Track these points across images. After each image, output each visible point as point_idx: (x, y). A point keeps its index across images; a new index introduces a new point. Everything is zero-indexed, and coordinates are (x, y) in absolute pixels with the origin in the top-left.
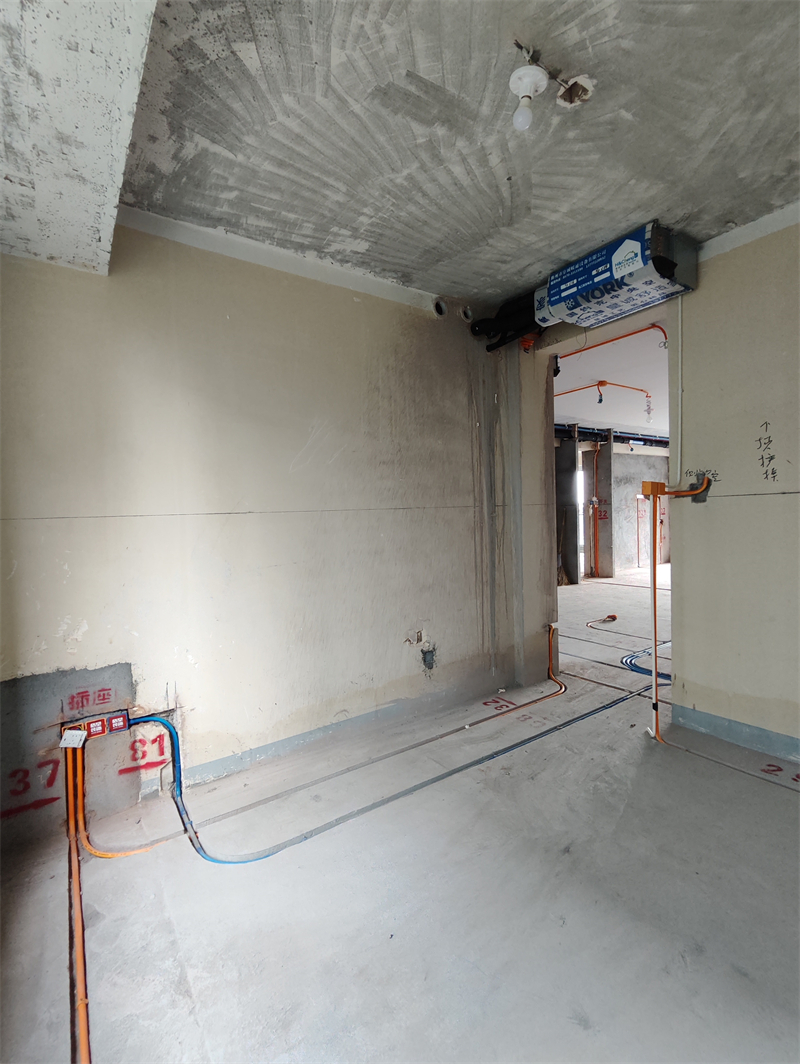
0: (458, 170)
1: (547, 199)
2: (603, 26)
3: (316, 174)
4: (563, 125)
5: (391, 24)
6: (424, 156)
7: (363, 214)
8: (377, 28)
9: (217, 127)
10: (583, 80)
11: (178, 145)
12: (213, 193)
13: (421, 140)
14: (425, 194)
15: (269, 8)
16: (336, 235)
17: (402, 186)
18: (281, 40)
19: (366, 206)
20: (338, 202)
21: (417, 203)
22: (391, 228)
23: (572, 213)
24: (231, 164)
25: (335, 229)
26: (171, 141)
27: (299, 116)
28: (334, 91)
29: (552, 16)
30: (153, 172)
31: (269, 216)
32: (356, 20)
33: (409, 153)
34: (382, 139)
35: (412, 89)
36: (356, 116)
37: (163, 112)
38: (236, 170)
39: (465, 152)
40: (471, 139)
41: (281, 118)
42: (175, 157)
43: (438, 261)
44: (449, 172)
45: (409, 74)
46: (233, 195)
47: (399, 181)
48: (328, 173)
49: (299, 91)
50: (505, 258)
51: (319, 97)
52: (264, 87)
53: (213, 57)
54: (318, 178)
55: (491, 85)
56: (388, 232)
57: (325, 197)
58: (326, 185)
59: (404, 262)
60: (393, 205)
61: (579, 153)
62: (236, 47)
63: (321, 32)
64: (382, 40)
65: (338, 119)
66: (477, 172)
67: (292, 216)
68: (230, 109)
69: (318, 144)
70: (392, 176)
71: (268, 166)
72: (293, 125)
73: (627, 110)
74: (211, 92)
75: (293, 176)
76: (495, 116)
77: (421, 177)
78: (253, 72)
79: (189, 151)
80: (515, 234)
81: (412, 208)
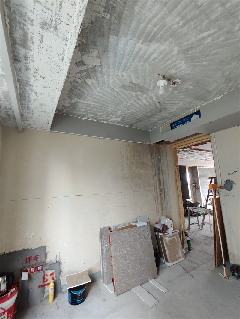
0: (145, 101)
1: (170, 106)
2: (182, 69)
3: (106, 104)
4: (173, 90)
5: (125, 73)
6: (135, 99)
7: (119, 112)
8: (121, 74)
9: (80, 96)
10: (177, 80)
11: (70, 100)
12: (79, 110)
13: (134, 96)
14: (136, 107)
15: (94, 72)
16: (112, 117)
17: (129, 105)
18: (97, 78)
19: (119, 110)
20: (112, 110)
21: (133, 109)
22: (127, 115)
23: (178, 109)
24: (84, 103)
25: (111, 116)
26: (69, 100)
27: (101, 93)
28: (111, 87)
29: (167, 68)
30: (64, 106)
31: (93, 114)
32: (116, 73)
33: (131, 98)
34: (123, 96)
35: (131, 85)
36: (116, 92)
37: (67, 94)
38: (85, 104)
39: (146, 97)
40: (147, 94)
41: (97, 93)
42: (69, 103)
43: (140, 121)
44: (142, 102)
45: (130, 82)
46: (84, 110)
47: (128, 104)
48: (109, 104)
49: (101, 88)
50: (159, 120)
51: (107, 88)
52: (92, 87)
53: (80, 83)
54: (106, 105)
55: (152, 83)
56: (126, 116)
57: (108, 109)
58: (109, 106)
59: (131, 122)
60: (127, 109)
61: (178, 96)
62: (85, 80)
63: (107, 76)
64: (123, 76)
65: (112, 92)
66: (150, 101)
67: (100, 113)
68: (84, 92)
69: (106, 98)
70: (126, 103)
71: (93, 103)
72: (100, 95)
73: (190, 86)
74: (80, 89)
75: (100, 105)
76: (154, 89)
77: (134, 103)
78: (90, 85)
79: (73, 101)
80: (162, 114)
81: (132, 110)
